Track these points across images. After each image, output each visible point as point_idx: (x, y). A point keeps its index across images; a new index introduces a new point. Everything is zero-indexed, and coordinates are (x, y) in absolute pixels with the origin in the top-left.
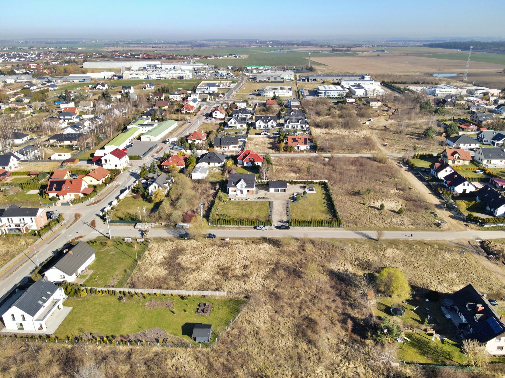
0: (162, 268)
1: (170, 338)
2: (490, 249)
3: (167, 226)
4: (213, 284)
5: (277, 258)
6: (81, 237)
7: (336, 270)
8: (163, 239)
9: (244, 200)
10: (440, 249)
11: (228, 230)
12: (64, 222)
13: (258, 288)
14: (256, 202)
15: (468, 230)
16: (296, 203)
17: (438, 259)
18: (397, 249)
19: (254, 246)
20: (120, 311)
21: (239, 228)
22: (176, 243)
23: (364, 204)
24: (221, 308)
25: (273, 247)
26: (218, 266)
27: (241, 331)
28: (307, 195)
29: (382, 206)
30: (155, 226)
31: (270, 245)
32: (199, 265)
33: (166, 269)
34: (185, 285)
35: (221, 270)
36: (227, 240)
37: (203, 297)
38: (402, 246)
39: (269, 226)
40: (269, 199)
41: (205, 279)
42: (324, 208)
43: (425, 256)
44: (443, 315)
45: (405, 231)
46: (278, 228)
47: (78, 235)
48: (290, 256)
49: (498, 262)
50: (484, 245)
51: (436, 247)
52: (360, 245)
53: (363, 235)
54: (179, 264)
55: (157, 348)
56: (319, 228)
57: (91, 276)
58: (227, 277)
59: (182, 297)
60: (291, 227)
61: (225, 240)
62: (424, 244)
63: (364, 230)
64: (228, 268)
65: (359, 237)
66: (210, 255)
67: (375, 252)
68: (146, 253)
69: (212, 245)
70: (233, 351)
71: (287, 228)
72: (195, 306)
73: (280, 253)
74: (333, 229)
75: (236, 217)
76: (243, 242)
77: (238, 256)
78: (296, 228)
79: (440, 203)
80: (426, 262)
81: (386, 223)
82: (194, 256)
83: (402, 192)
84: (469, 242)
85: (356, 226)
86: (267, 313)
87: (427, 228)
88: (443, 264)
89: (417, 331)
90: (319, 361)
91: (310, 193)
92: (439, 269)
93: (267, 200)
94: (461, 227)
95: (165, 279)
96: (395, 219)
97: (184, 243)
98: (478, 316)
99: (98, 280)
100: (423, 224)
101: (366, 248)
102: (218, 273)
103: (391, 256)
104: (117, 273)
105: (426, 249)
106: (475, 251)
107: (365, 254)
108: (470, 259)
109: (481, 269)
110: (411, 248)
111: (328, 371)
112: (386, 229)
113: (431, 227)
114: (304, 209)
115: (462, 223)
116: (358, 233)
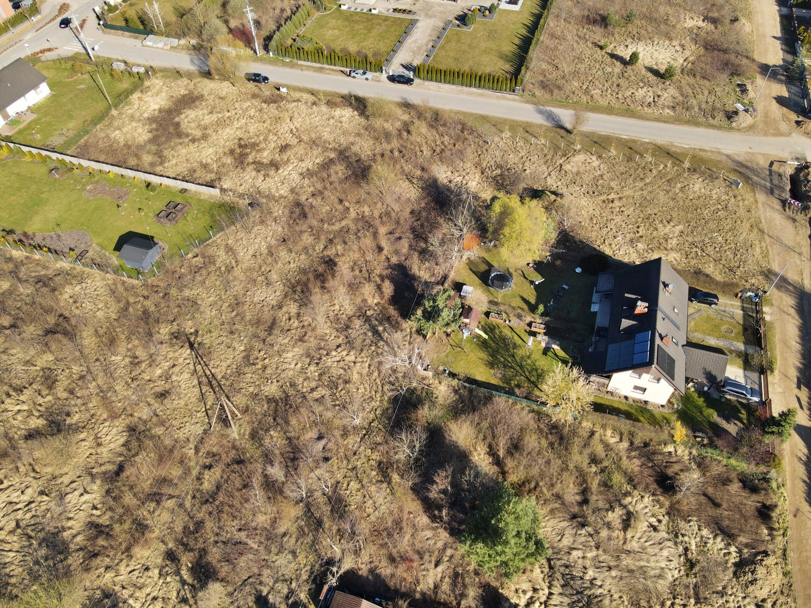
0: (147, 127)
1: (94, 251)
2: (805, 186)
3: (197, 48)
4: (211, 172)
5: (351, 139)
6: (49, 50)
7: (445, 181)
8: (178, 72)
9: (365, 11)
10: (693, 170)
11: (299, 71)
12: (39, 17)
13: (282, 192)
14: (386, 19)
15: (794, 135)
16: (465, 29)
17: (668, 192)
18: (600, 157)
19: (324, 108)
20: (42, 193)
21: (321, 70)
22: (195, 85)
23: (601, 48)
24: (200, 215)
25: (357, 117)
26: (240, 139)
27: (210, 260)
28: (496, 15)
29: (634, 57)
30: (179, 45)
31: (356, 113)
32: (208, 132)
33: (150, 132)
34: (166, 165)
35: (240, 146)
36: (284, 90)
37: (184, 191)
38: (613, 152)
39: (378, 74)
40: (415, 13)
41: (204, 161)
42: (509, 47)
43: (648, 181)
44: (589, 303)
45: (648, 119)
46: (392, 79)
47: (47, 46)
48: (377, 139)
49: (800, 217)
50: (801, 175)
51: (687, 164)
52: (529, 137)
53: (550, 117)
54: (178, 125)
55: (64, 264)
56: (473, 90)
57: (30, 123)
58: (242, 163)
59: (148, 185)
60: (417, 81)
61: (279, 89)
62: (665, 153)
63: (561, 106)
64: (254, 146)
65: (538, 120)
66: (237, 116)
67: (549, 157)
68: (135, 96)
69: (254, 96)
70: (173, 292)
71: (408, 81)
72: (160, 205)
73: (362, 131)
74: (497, 97)
75: (337, 46)
76: (312, 98)
77: (285, 126)
78: (427, 83)
79: (781, 63)
80: (640, 193)
81: (620, 96)
82: (211, 113)
83: (710, 27)
84: (772, 164)
85: (547, 96)
86: (269, 239)
87: (702, 119)
88: (672, 203)
89: (515, 322)
90: (301, 339)
91: (504, 11)
92: (656, 211)
93: (410, 17)
94: (784, 127)
95: (140, 147)
96: (645, 89)
97: (207, 86)
98: (626, 323)
99: (37, 133)
100: (700, 109)
101: (537, 145)
102: (232, 152)
103: (575, 170)
104: (71, 125)
105: (662, 166)
106: (768, 184)
107: (524, 159)
108: (743, 200)
109: (748, 225)
110: (630, 159)
111: (304, 359)
112: (609, 110)
113: (713, 117)
114: (470, 45)
115: (794, 117)
116: (541, 112)
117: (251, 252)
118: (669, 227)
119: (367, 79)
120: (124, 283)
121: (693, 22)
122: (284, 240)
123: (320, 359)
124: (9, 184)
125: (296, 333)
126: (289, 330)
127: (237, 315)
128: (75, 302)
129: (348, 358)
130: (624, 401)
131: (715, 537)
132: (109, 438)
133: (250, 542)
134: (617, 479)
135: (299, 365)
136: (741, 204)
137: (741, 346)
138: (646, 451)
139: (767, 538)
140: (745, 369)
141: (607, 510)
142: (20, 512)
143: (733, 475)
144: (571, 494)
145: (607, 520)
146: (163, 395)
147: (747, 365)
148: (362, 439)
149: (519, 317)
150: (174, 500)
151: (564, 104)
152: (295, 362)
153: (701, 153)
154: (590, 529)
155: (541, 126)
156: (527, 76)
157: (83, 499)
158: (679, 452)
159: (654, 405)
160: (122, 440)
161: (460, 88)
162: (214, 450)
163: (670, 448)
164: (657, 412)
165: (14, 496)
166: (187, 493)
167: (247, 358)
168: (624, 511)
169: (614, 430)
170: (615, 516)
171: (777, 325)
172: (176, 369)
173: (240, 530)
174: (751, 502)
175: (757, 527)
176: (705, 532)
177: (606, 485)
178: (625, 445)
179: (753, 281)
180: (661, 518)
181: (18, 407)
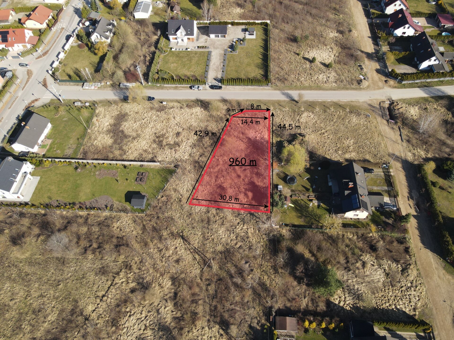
0: (108, 135)
1: (116, 204)
2: (394, 112)
4: (149, 153)
5: (206, 124)
6: (36, 100)
8: (109, 102)
9: (184, 50)
10: (351, 112)
11: (166, 91)
12: (19, 80)
13: (186, 157)
14: (196, 53)
15: (385, 87)
16: (234, 53)
17: (344, 125)
18: (313, 113)
19: (187, 110)
20: (77, 181)
21: (176, 88)
22: (120, 107)
23: (298, 54)
24: (155, 176)
25: (204, 111)
26: (155, 133)
27: (169, 197)
28: (246, 42)
29: (315, 59)
30: (101, 86)
31: (202, 109)
32: (139, 132)
33: (111, 138)
34: (127, 154)
35: (157, 137)
36: (165, 103)
37: (142, 166)
38: (318, 109)
39: (204, 86)
40: (208, 47)
41: (144, 149)
42: (259, 60)
43: (335, 121)
45: (327, 90)
46: (212, 87)
47: (33, 98)
48: (217, 121)
49: (395, 127)
50: (392, 107)
51: (348, 110)
52: (281, 108)
53: (288, 95)
54: (122, 132)
55: (106, 213)
56: (249, 87)
57: (50, 145)
58: (162, 146)
59: (125, 167)
60: (223, 86)
61: (162, 103)
62: (338, 106)
63: (290, 89)
64: (163, 135)
65: (283, 98)
66: (148, 121)
67: (292, 116)
68: (95, 119)
69: (152, 109)
71: (219, 88)
72: (134, 175)
73: (209, 118)
74: (261, 89)
76: (179, 105)
77: (173, 122)
78: (228, 87)
79: (374, 51)
80: (333, 127)
81: (313, 80)
82: (135, 122)
83: (341, 36)
84: (380, 103)
85: (283, 85)
86: (190, 181)
87: (348, 86)
88: (346, 130)
89: (302, 197)
90: (223, 224)
91: (249, 39)
92: (341, 135)
93: (206, 50)
94: (381, 84)
95: (111, 147)
96: (322, 75)
97: (127, 107)
99: (57, 150)
100: (346, 81)
101: (286, 111)
102: (154, 141)
103: (305, 121)
104: (71, 141)
105: (338, 112)
106: (380, 113)
107: (283, 119)
108: (373, 123)
109: (377, 134)
110: (325, 111)
111: (227, 232)
112: (310, 88)
113: (353, 84)
114: (240, 62)
115: (384, 78)
116: (283, 94)
117: (185, 190)
118: (348, 141)
120: (137, 216)
121: (333, 34)
123: (233, 230)
124: (58, 179)
125: (220, 222)
126: (216, 221)
127: (192, 220)
128: (121, 230)
129: (244, 228)
130: (351, 220)
131: (393, 263)
132: (164, 283)
134: (356, 251)
135: (226, 235)
136: (372, 125)
137: (386, 188)
138: (363, 238)
139: (409, 259)
140: (389, 197)
141: (356, 263)
143: (394, 239)
144: (342, 260)
145: (357, 266)
146: (178, 261)
149: (304, 195)
150: (201, 300)
151: (291, 88)
152: (224, 234)
153: (352, 103)
154: (352, 271)
155: (284, 101)
156: (272, 76)
157: (166, 309)
158: (374, 235)
159: (361, 219)
161: (243, 87)
163: (371, 235)
164: (363, 221)
165: (139, 316)
167: (204, 237)
168: (362, 262)
169: (350, 232)
170: (359, 264)
171: (396, 176)
173: (231, 305)
174: (402, 247)
175: (405, 256)
176: (389, 262)
177: (353, 254)
178: (355, 237)
179: (384, 159)
180: (374, 261)
181: (121, 281)
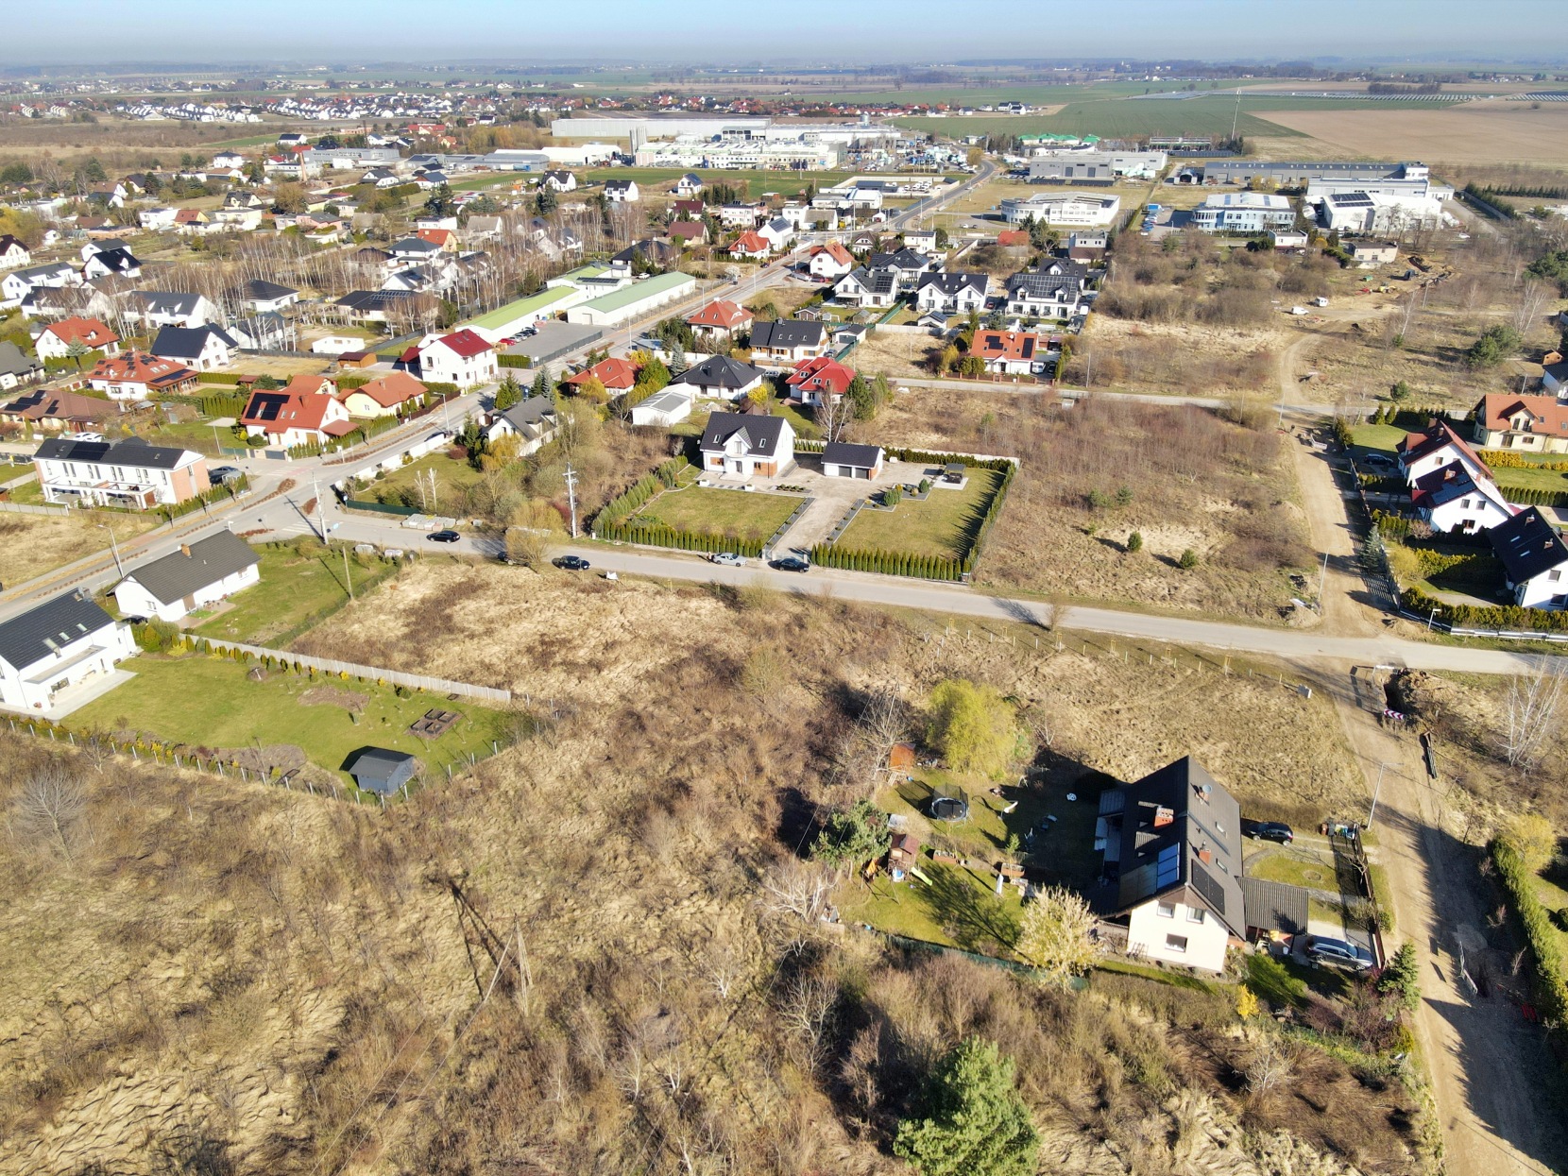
0: (402, 620)
1: (308, 770)
2: (1407, 696)
3: (483, 530)
4: (497, 673)
5: (714, 635)
6: (261, 531)
7: (860, 687)
9: (734, 489)
10: (1237, 676)
11: (636, 556)
12: (249, 493)
13: (606, 698)
14: (766, 497)
15: (1382, 636)
16: (884, 509)
17: (1201, 702)
18: (1095, 659)
19: (673, 599)
20: (234, 699)
21: (666, 555)
22: (477, 571)
23: (1086, 533)
24: (477, 727)
25: (723, 609)
26: (542, 635)
27: (490, 783)
28: (929, 496)
29: (1134, 542)
30: (456, 526)
31: (721, 604)
32: (497, 625)
33: (407, 625)
34: (428, 666)
35: (543, 643)
36: (612, 576)
37: (454, 697)
38: (1114, 653)
39: (755, 559)
40: (809, 491)
41: (487, 661)
42: (951, 530)
43: (1170, 688)
44: (1093, 838)
45: (1162, 615)
46: (776, 565)
47: (259, 526)
48: (753, 635)
49: (1405, 734)
50: (1400, 683)
51: (1226, 668)
52: (986, 634)
53: (1016, 610)
54: (449, 618)
55: (260, 787)
56: (898, 578)
57: (224, 615)
58: (545, 663)
59: (400, 691)
60: (813, 568)
61: (605, 577)
62: (1192, 655)
63: (1031, 599)
64: (564, 643)
65: (999, 614)
66: (539, 608)
67: (1018, 658)
68: (387, 584)
69: (566, 584)
70: (432, 822)
71: (800, 567)
72: (416, 714)
73: (731, 626)
75: (694, 528)
76: (656, 587)
77: (613, 620)
78: (828, 570)
79: (1353, 553)
80: (1159, 703)
81: (1118, 587)
82: (501, 604)
83: (1245, 512)
84: (1354, 670)
85: (1011, 586)
86: (585, 756)
87: (1242, 616)
88: (1209, 716)
89: (974, 864)
90: (635, 883)
91: (942, 490)
92: (1187, 725)
93: (802, 495)
94: (1365, 626)
95: (390, 645)
96: (1155, 579)
97: (496, 573)
98: (1142, 838)
99: (234, 626)
100: (1239, 604)
101: (998, 643)
102: (530, 650)
103: (1058, 674)
104: (286, 618)
105: (1189, 672)
106: (1352, 695)
107: (980, 660)
108: (1318, 713)
109: (1329, 744)
110: (1140, 662)
111: (638, 910)
112: (1104, 604)
113: (1260, 614)
114: (891, 528)
115: (1379, 615)
116: (1002, 605)
117: (556, 773)
119: (738, 565)
120: (352, 810)
121: (1217, 506)
122: (609, 758)
123: (664, 910)
124: (183, 687)
125: (625, 876)
126: (614, 872)
127: (531, 853)
128: (273, 835)
129: (708, 910)
130: (1157, 968)
131: (1323, 1156)
133: (542, 1162)
134: (1153, 1072)
135: (630, 918)
136: (1314, 717)
137: (1337, 898)
138: (1198, 1037)
139: (1409, 1158)
140: (1346, 926)
141: (1140, 1118)
142: (157, 1119)
143: (1343, 1069)
144: (1080, 1095)
145: (1140, 1132)
146: (405, 959)
147: (1348, 919)
148: (730, 1018)
149: (981, 855)
151: (1037, 595)
152: (623, 913)
153: (1247, 656)
154: (1113, 1145)
155: (1002, 622)
156: (979, 562)
158: (1252, 1036)
159: (1205, 973)
160: (336, 1019)
161: (878, 576)
162: (488, 1033)
163: (1236, 1031)
164: (1208, 982)
166: (439, 1094)
167: (547, 907)
168: (1169, 1119)
170: (1155, 1126)
171: (1388, 869)
172: (430, 923)
174: (1378, 1107)
175: (1390, 1142)
176: (1305, 1149)
177: (1135, 1081)
178: (1161, 1027)
179: (1345, 813)
180: (1230, 1129)
